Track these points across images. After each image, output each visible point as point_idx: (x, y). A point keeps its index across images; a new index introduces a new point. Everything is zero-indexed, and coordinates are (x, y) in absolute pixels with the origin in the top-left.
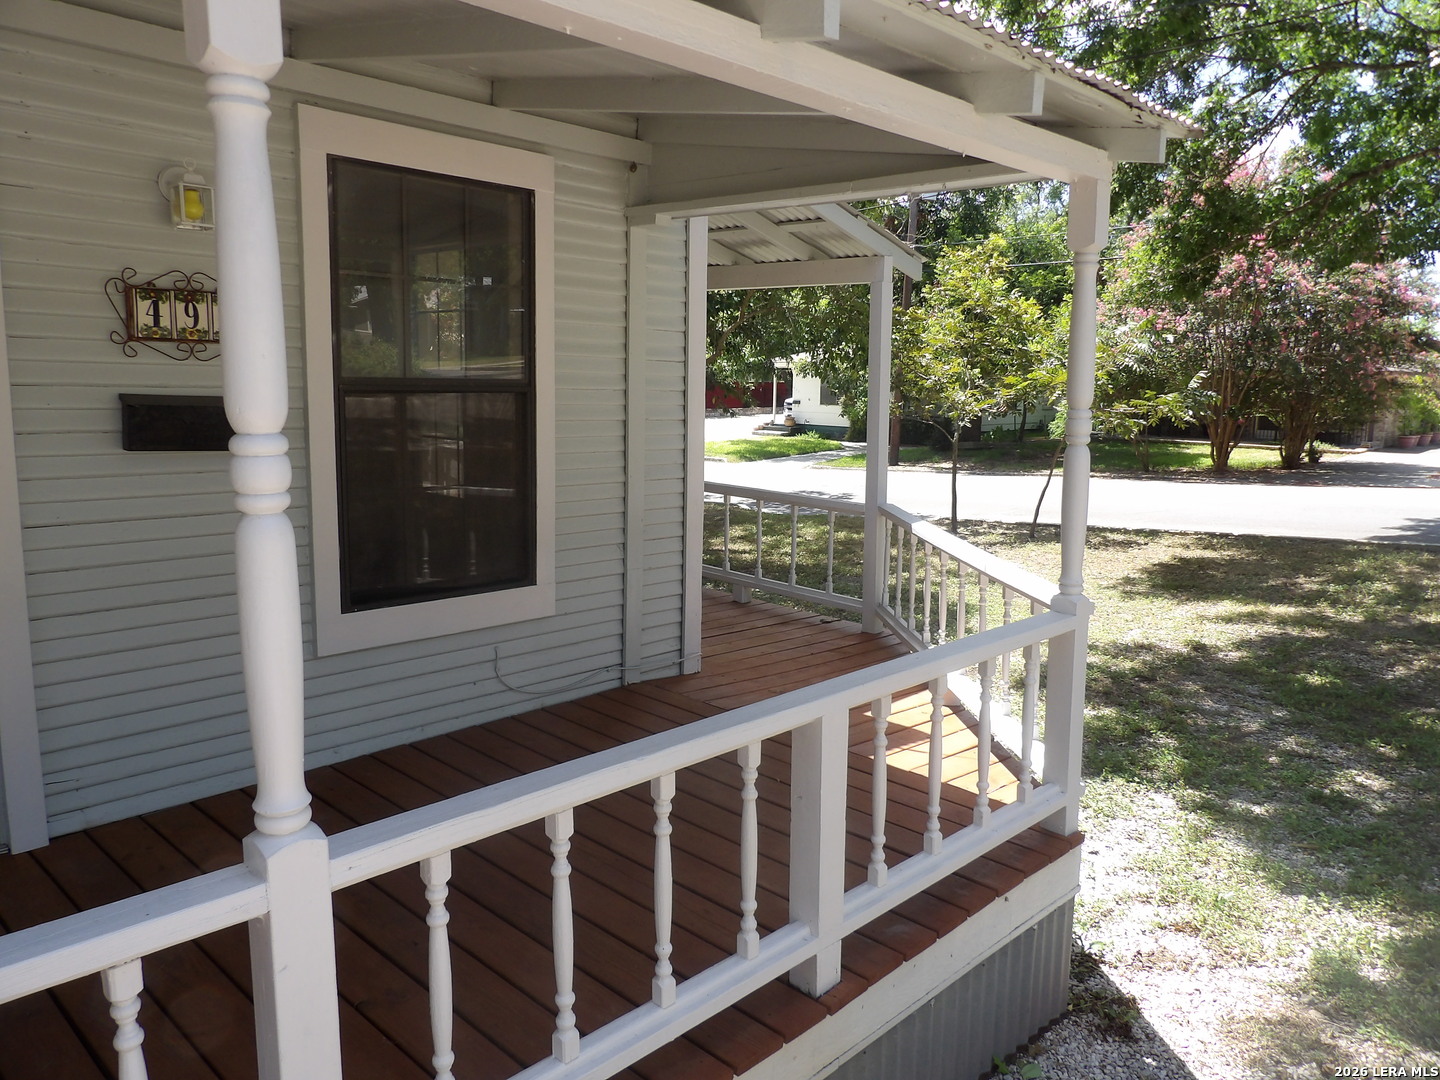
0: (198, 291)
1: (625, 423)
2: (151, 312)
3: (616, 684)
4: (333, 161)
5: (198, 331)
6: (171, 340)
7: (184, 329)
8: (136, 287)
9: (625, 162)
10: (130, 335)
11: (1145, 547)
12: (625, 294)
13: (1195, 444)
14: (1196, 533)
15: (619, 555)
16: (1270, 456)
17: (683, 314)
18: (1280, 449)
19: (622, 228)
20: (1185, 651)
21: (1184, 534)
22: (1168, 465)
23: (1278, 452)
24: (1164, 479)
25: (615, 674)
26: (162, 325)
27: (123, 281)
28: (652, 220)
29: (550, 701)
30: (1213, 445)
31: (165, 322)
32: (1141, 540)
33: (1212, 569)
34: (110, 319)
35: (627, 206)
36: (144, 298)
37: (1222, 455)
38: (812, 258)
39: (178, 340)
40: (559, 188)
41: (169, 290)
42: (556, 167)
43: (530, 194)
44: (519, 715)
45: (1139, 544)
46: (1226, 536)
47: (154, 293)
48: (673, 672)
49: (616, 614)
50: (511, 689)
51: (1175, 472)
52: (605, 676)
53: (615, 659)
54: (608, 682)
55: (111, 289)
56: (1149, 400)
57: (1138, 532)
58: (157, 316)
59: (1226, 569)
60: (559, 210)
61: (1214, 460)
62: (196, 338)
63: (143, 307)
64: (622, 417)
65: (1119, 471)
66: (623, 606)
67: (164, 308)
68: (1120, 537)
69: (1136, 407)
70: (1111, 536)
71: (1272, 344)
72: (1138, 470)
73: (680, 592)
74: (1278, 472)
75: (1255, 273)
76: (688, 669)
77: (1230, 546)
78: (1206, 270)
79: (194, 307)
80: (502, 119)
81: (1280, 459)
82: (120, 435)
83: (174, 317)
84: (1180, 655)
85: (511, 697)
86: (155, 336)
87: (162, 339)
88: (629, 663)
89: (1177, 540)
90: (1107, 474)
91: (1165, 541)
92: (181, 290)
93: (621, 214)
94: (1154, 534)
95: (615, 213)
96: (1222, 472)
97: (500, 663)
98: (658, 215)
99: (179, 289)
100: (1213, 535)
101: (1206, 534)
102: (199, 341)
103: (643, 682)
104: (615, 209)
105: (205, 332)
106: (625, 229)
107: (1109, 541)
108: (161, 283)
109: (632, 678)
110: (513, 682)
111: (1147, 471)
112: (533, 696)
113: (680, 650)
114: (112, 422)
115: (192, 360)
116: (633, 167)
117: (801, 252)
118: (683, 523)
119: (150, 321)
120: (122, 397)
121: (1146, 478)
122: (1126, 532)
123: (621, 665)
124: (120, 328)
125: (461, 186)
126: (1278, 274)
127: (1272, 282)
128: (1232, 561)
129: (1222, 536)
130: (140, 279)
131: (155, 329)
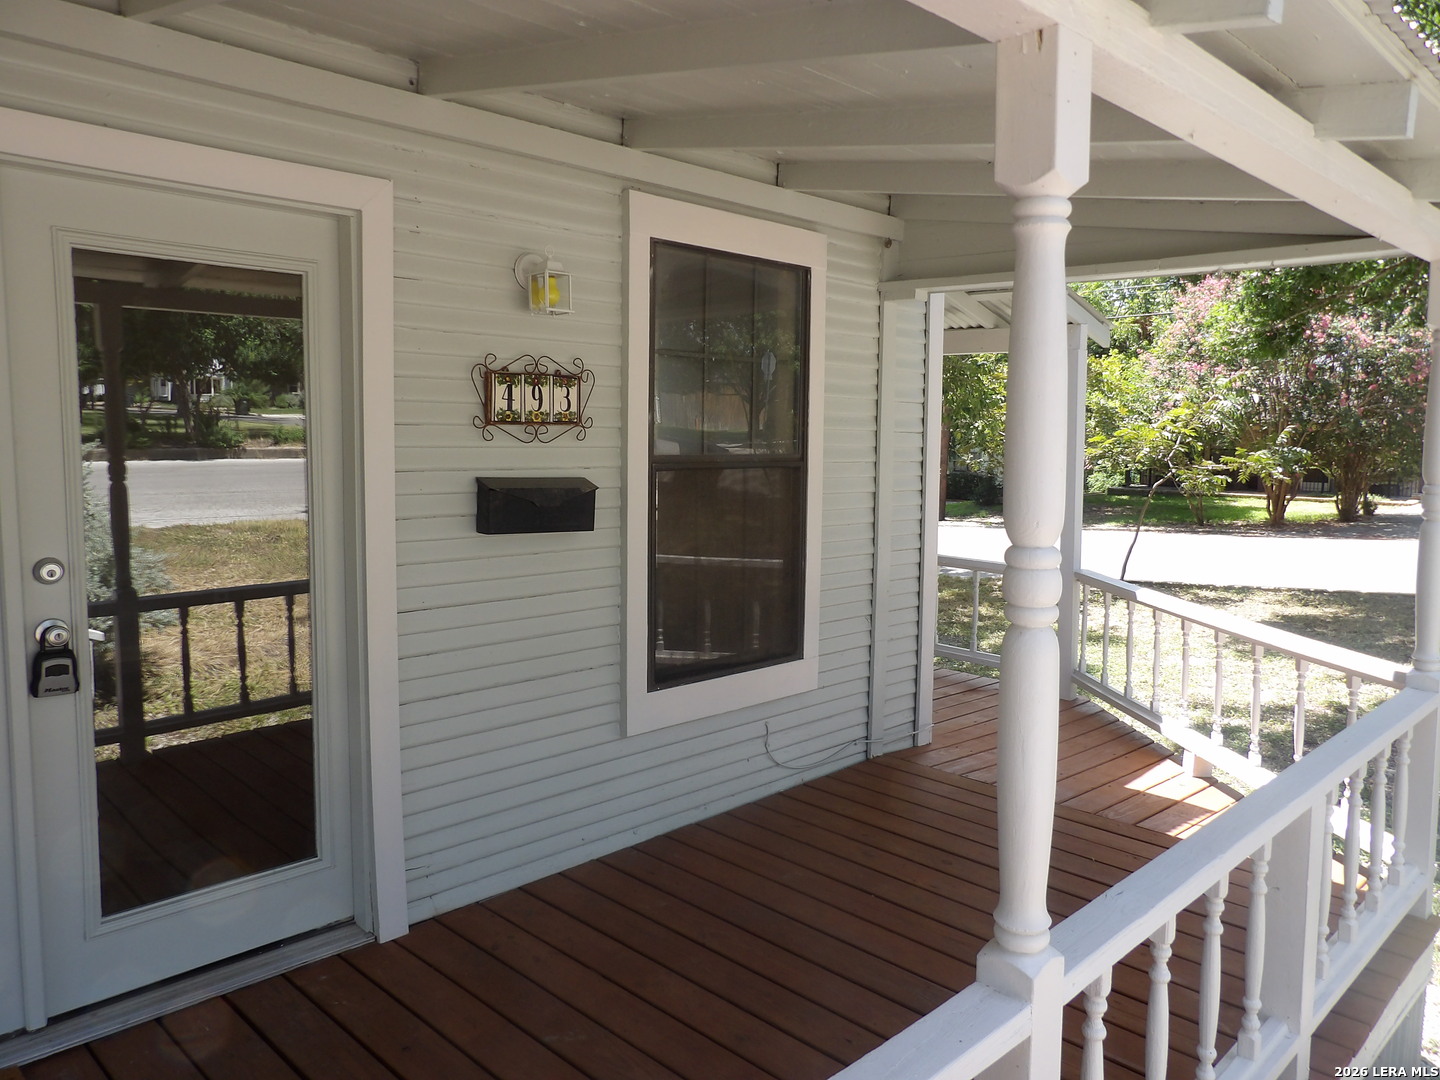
0: (543, 374)
1: (875, 495)
2: (506, 397)
3: (861, 758)
4: (655, 243)
5: (542, 413)
6: (520, 423)
7: (531, 412)
8: (495, 372)
9: (879, 238)
10: (489, 419)
11: (1241, 604)
12: (877, 367)
13: (1240, 497)
14: (1289, 590)
15: (866, 626)
16: (1327, 508)
17: (922, 386)
18: (1336, 502)
19: (875, 303)
20: (1330, 712)
21: (1277, 590)
22: (1221, 518)
23: (1334, 505)
24: (1222, 533)
25: (861, 747)
26: (513, 409)
27: (486, 367)
28: (912, 295)
29: (809, 776)
30: (1268, 498)
31: (516, 406)
32: (1236, 597)
33: (1320, 626)
34: (472, 403)
35: (881, 281)
36: (501, 383)
37: (1279, 507)
38: (996, 327)
39: (525, 423)
40: (831, 266)
41: (520, 374)
42: (830, 245)
43: (807, 271)
44: (786, 791)
45: (1235, 602)
46: (1321, 592)
47: (508, 377)
48: (907, 744)
49: (863, 686)
50: (778, 765)
51: (1230, 526)
52: (853, 749)
53: (861, 732)
54: (854, 756)
55: (476, 375)
56: (1240, 456)
57: (1227, 589)
58: (510, 399)
59: (1335, 627)
60: (830, 288)
61: (1270, 514)
62: (539, 420)
63: (500, 391)
64: (872, 489)
65: (1171, 525)
66: (869, 678)
67: (516, 391)
68: (1212, 595)
69: (1226, 464)
70: (1203, 593)
71: (1330, 397)
72: (1192, 523)
73: (915, 663)
74: (1336, 525)
75: (1312, 327)
76: (922, 741)
77: (1329, 603)
78: (1294, 328)
79: (539, 389)
80: (787, 200)
81: (1336, 512)
82: (474, 518)
83: (523, 401)
84: (1325, 716)
85: (778, 773)
86: (510, 418)
87: (514, 422)
88: (875, 735)
89: (1271, 596)
90: (1162, 528)
91: (1259, 597)
92: (530, 374)
93: (874, 289)
94: (1245, 591)
95: (871, 288)
96: (1278, 524)
97: (771, 739)
98: (917, 290)
99: (529, 373)
100: (1307, 592)
101: (1299, 590)
102: (543, 423)
103: (885, 755)
104: (870, 284)
105: (548, 414)
106: (877, 303)
107: (1201, 598)
108: (513, 368)
109: (877, 751)
110: (780, 757)
111: (1201, 524)
112: (797, 771)
113: (914, 721)
114: (468, 506)
115: (536, 443)
116: (888, 243)
117: (988, 321)
118: (919, 593)
119: (504, 405)
120: (479, 480)
121: (1203, 532)
122: (1215, 588)
123: (867, 738)
124: (479, 412)
125: (751, 266)
126: (1335, 328)
127: (1330, 336)
128: (1336, 618)
129: (1317, 592)
130: (496, 366)
131: (508, 413)
